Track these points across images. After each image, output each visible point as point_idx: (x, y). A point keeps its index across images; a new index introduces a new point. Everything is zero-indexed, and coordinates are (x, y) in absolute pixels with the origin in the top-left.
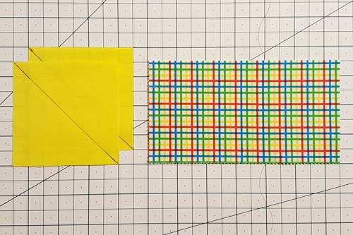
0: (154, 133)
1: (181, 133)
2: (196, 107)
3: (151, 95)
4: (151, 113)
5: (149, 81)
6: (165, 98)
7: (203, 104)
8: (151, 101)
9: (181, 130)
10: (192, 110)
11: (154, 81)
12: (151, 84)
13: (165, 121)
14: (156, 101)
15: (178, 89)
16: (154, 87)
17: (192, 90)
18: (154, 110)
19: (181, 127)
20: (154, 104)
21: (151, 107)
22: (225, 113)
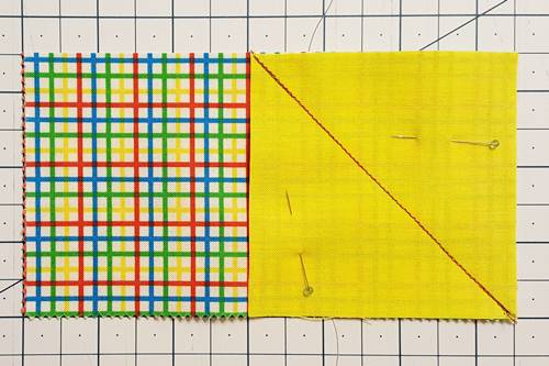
0: (38, 239)
1: (110, 239)
2: (147, 172)
3: (31, 142)
4: (31, 187)
5: (26, 105)
6: (66, 150)
7: (165, 165)
8: (31, 158)
9: (109, 231)
10: (137, 180)
11: (37, 105)
12: (30, 112)
13: (67, 209)
14: (45, 157)
15: (101, 127)
16: (37, 120)
17: (136, 128)
18: (38, 180)
19: (110, 224)
20: (38, 164)
21: (31, 172)
22: (221, 188)
